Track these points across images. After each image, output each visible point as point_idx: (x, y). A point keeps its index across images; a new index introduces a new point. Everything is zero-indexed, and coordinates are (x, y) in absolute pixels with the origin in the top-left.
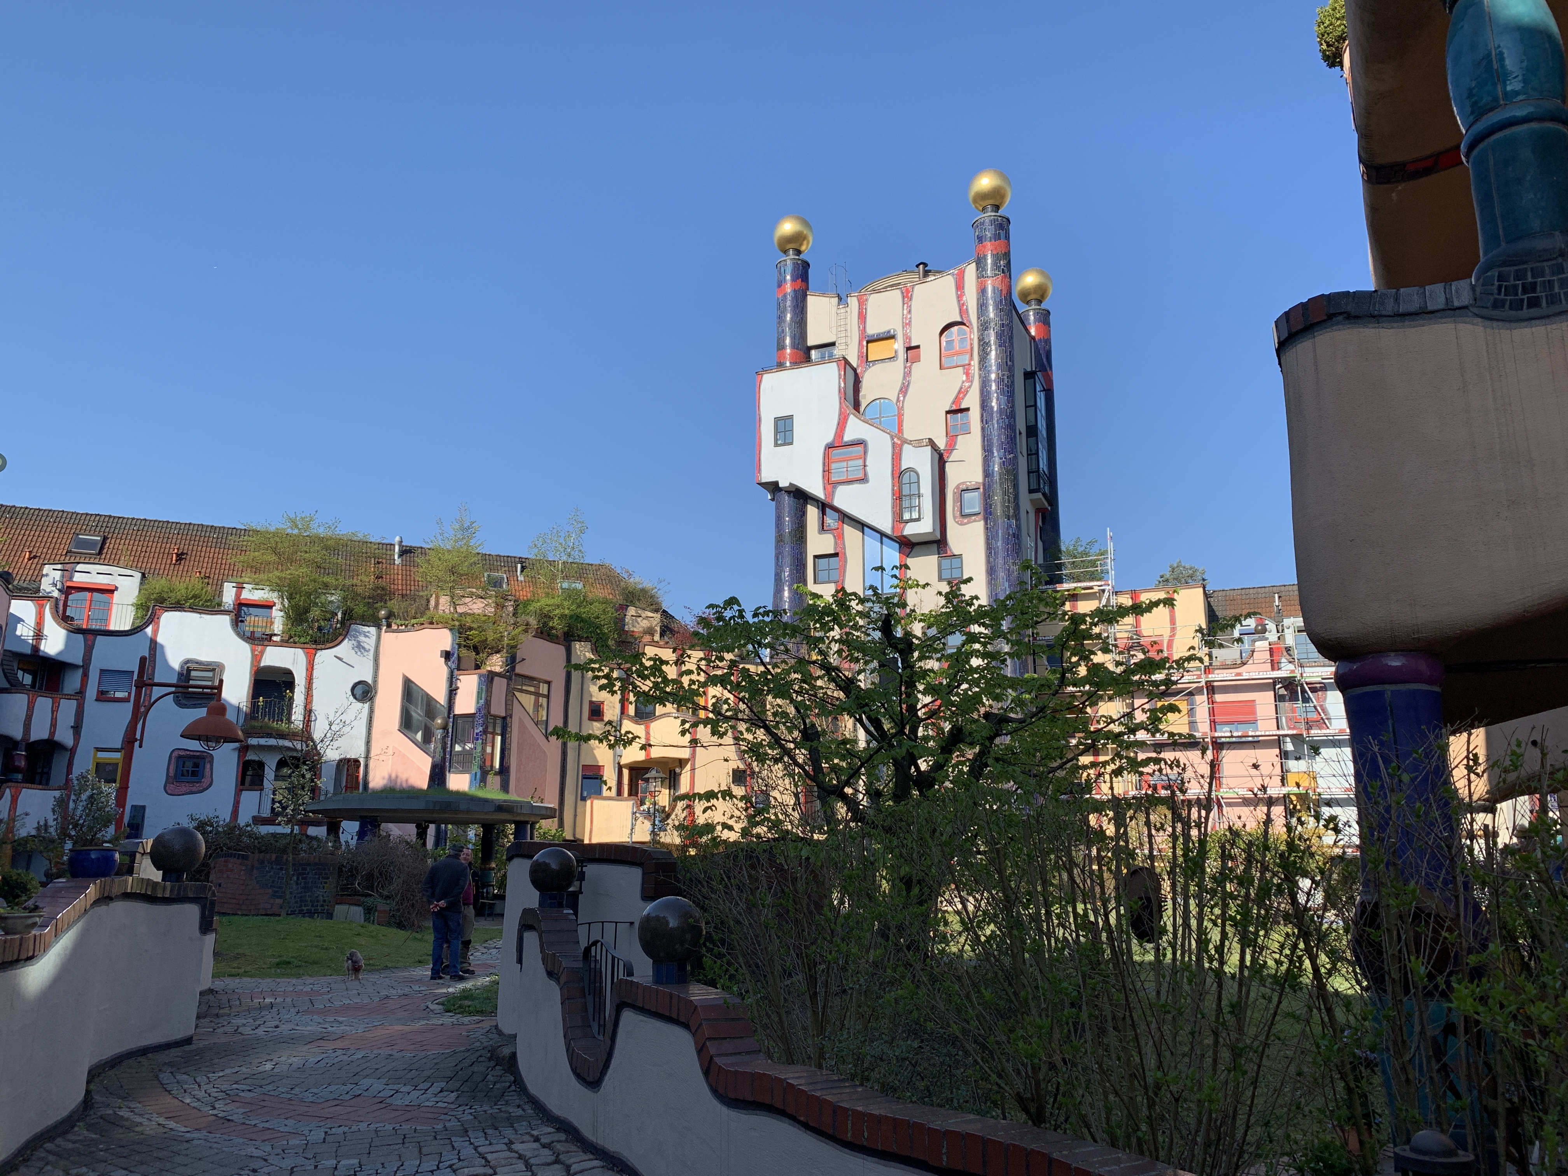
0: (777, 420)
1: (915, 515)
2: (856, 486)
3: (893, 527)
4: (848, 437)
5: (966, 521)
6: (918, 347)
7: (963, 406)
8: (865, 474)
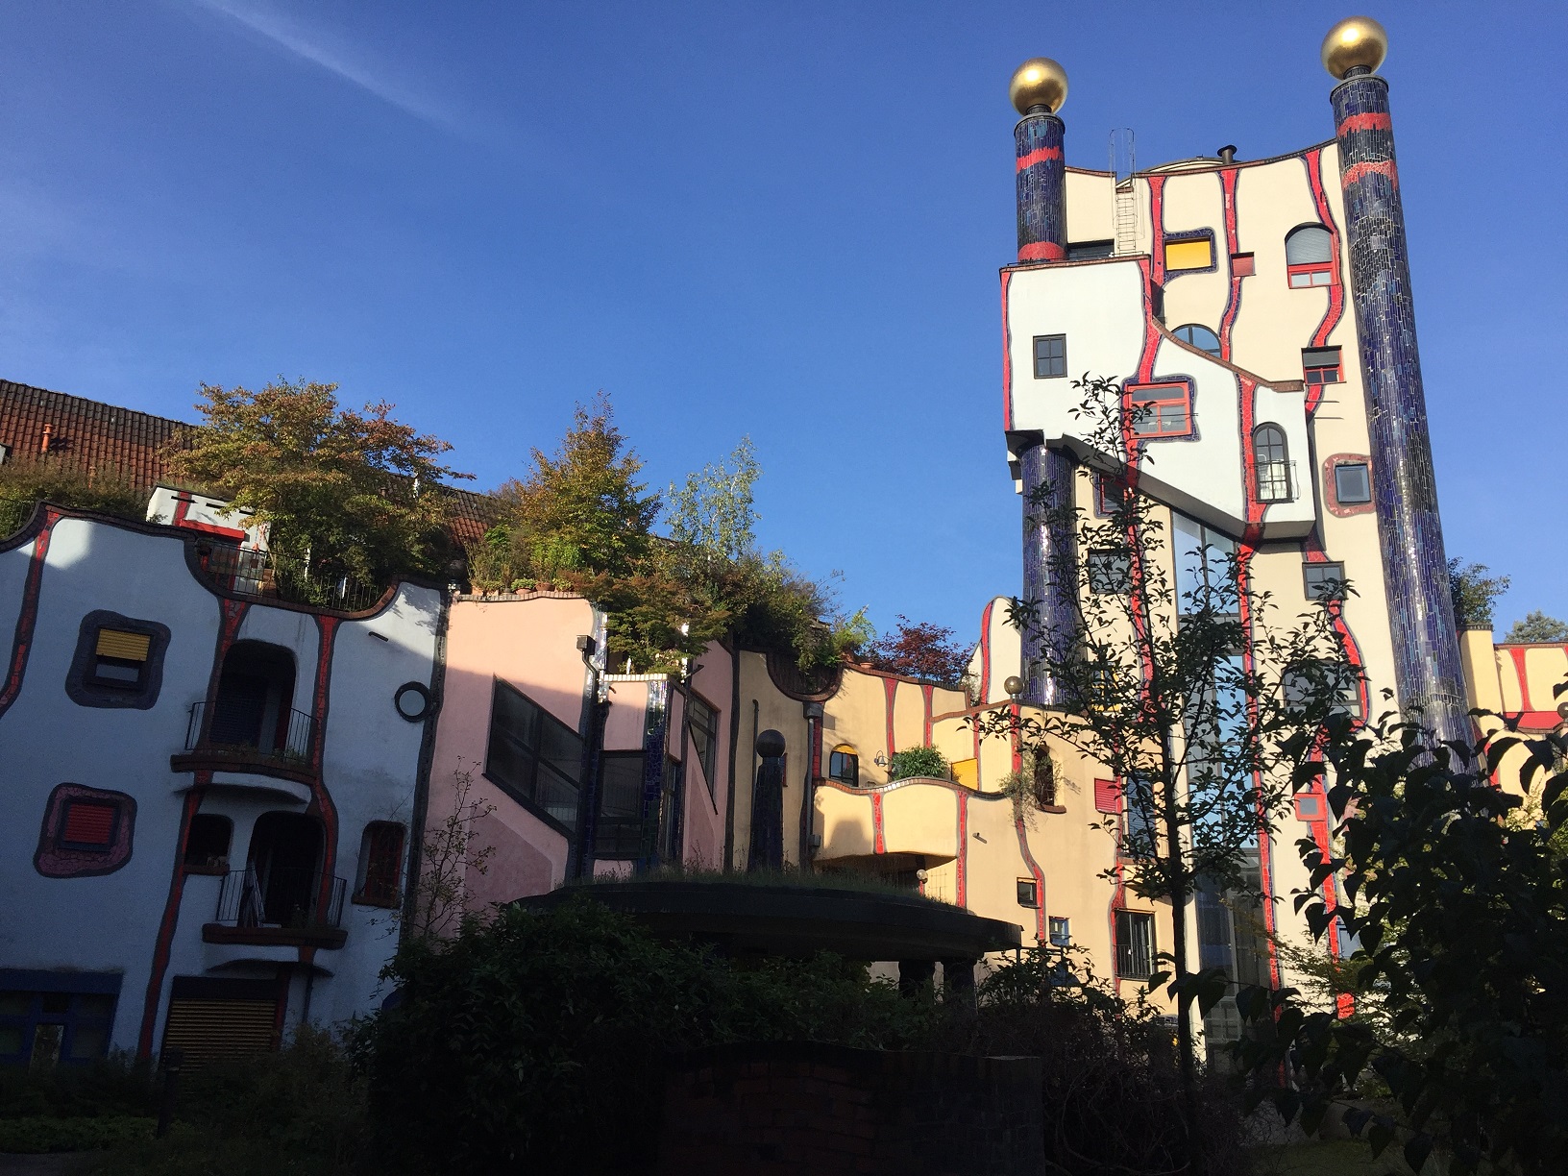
0: (1038, 340)
1: (1281, 494)
2: (1179, 445)
3: (1246, 510)
4: (1160, 371)
5: (1347, 511)
6: (1251, 255)
7: (1330, 343)
8: (1194, 427)
